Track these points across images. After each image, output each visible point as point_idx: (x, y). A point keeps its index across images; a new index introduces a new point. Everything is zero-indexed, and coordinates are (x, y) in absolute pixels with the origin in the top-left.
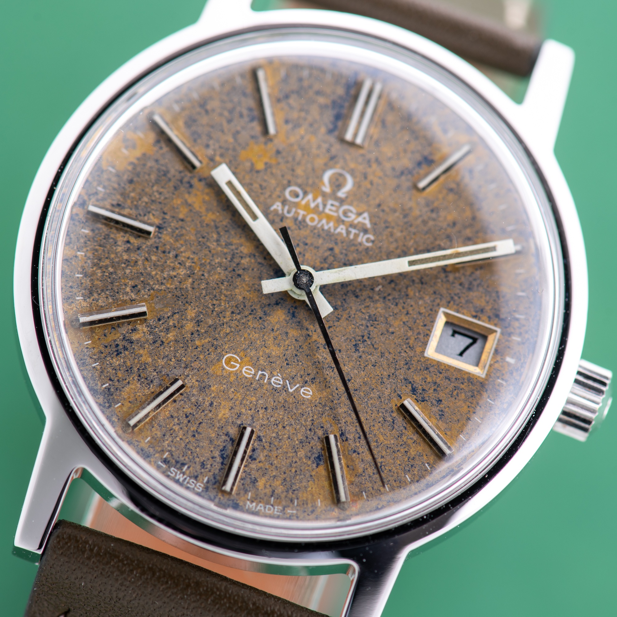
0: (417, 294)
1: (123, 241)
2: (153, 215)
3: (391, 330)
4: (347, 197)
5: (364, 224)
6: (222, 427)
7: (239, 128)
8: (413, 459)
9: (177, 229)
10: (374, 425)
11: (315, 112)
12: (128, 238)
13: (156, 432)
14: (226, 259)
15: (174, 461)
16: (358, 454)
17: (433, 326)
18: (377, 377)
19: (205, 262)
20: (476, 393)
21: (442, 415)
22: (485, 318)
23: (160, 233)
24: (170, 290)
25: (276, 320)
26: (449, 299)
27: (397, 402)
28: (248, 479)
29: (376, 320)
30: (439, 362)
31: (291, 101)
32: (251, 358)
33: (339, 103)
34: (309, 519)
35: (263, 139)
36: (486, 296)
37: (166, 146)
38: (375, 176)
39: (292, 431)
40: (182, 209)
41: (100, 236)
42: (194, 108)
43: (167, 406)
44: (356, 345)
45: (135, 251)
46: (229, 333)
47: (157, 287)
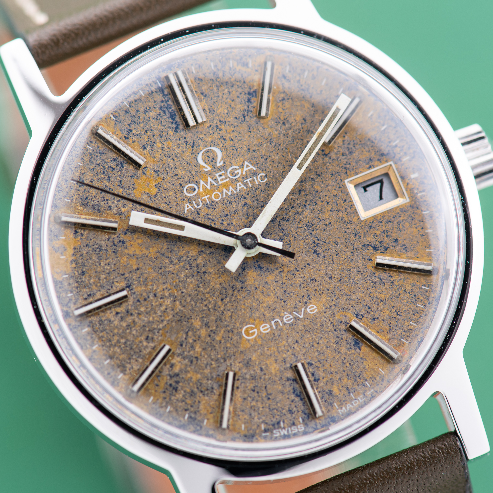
0: (323, 185)
1: (114, 316)
2: (117, 282)
3: (327, 223)
4: (224, 162)
5: (250, 170)
6: (281, 378)
7: (119, 178)
8: (412, 291)
9: (139, 277)
10: (371, 292)
11: (154, 124)
12: (115, 311)
13: (244, 417)
14: (187, 269)
15: (271, 427)
16: (378, 318)
17: (350, 197)
18: (346, 260)
19: (176, 283)
20: (413, 215)
21: (405, 248)
22: (376, 163)
23: (132, 290)
24: (171, 321)
25: (253, 281)
26: (344, 171)
27: (371, 265)
28: (326, 395)
29: (313, 225)
30: (374, 216)
31: (134, 131)
32: (259, 318)
33: (164, 105)
34: (385, 387)
35: (140, 172)
36: (365, 149)
37: (84, 230)
38: (230, 133)
39: (325, 341)
40: (131, 262)
41: (96, 325)
42: (78, 190)
43: (236, 395)
44: (315, 251)
45: (127, 315)
46: (232, 315)
47: (161, 326)
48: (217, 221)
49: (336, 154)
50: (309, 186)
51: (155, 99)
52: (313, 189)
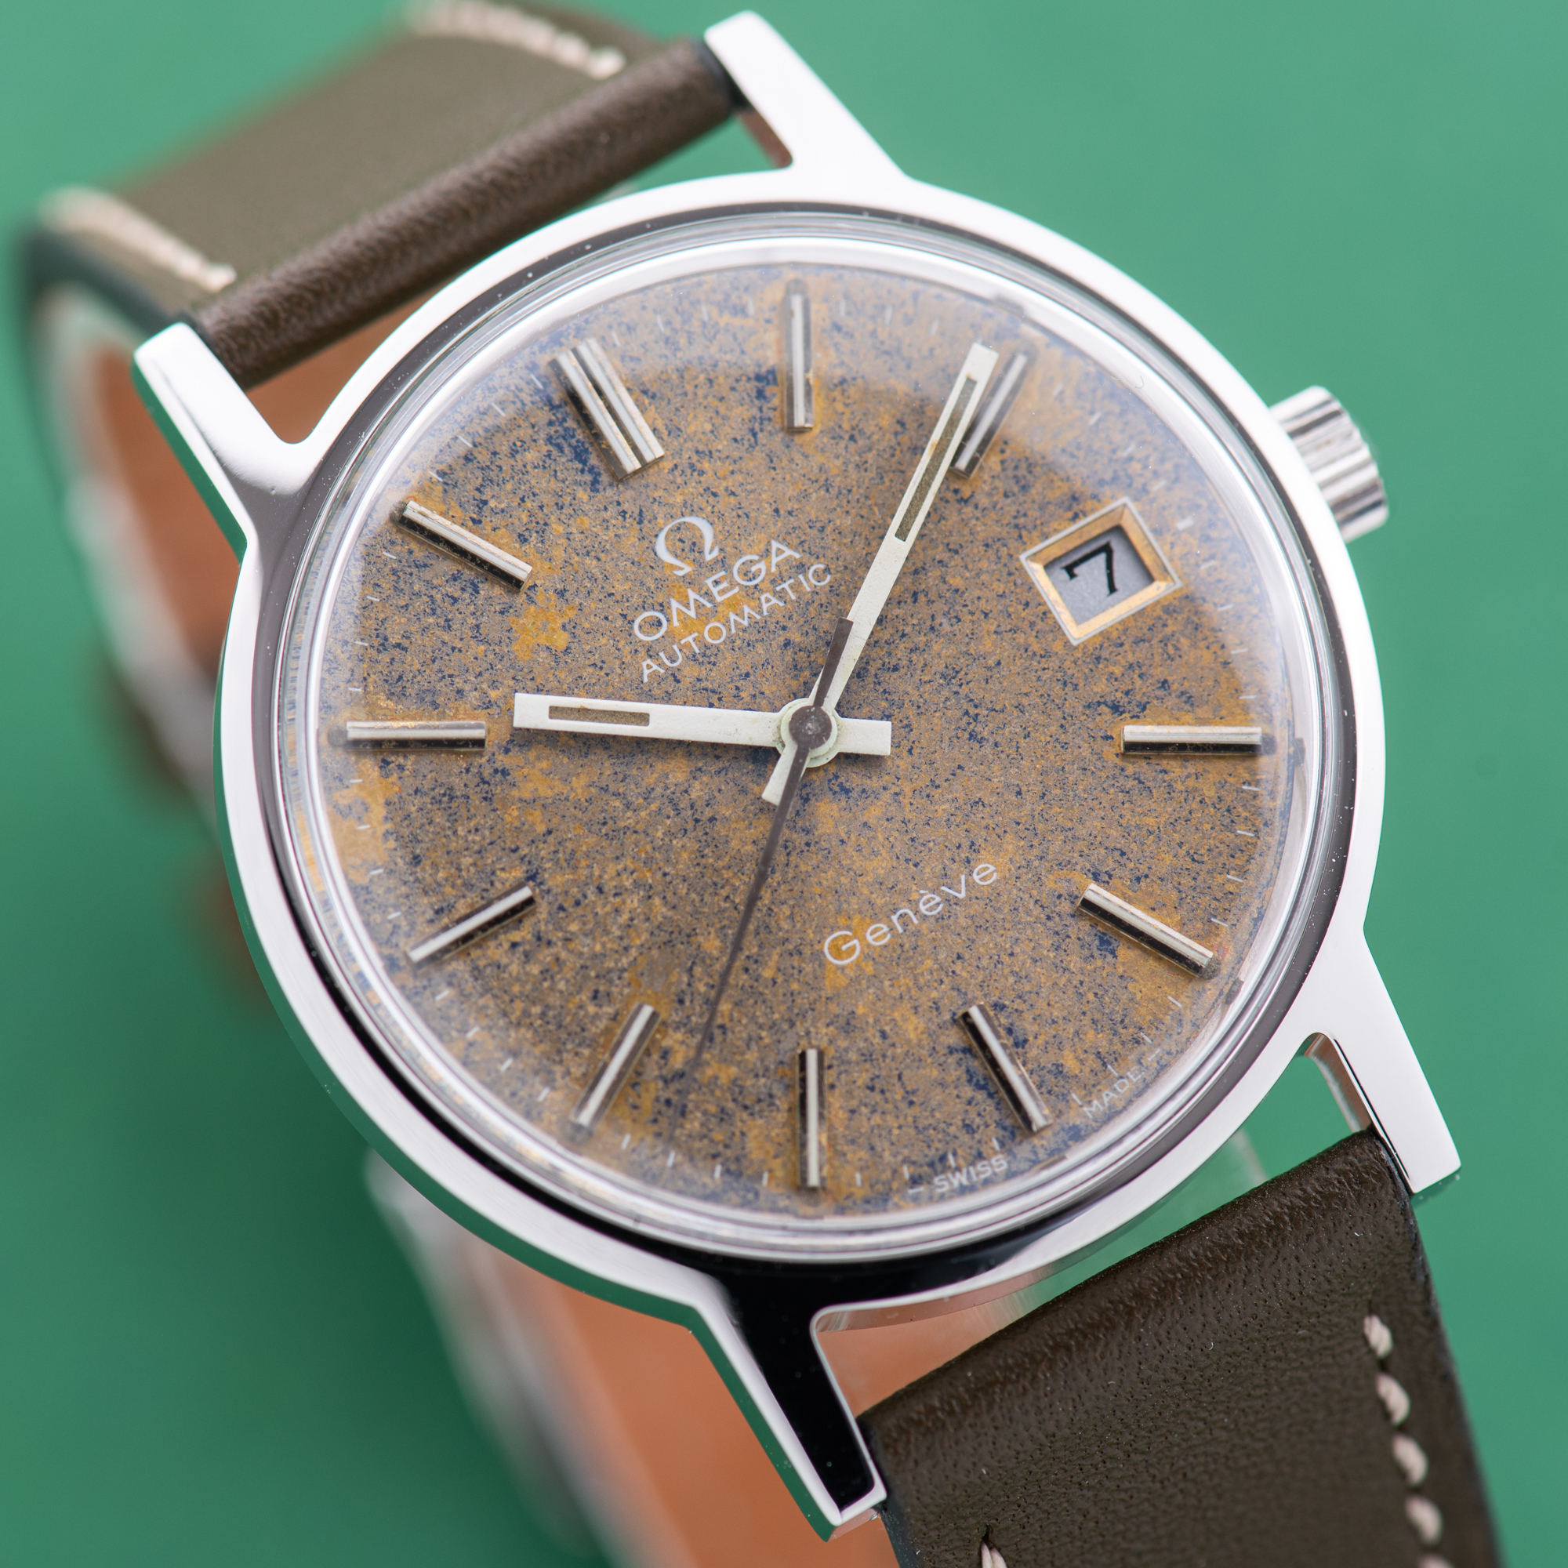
0: (968, 575)
1: (506, 952)
2: (503, 869)
3: (991, 662)
4: (721, 550)
5: (787, 559)
6: (934, 1048)
7: (471, 621)
8: (1220, 799)
9: (556, 852)
10: (1121, 816)
11: (540, 481)
12: (508, 940)
13: (858, 1156)
14: (668, 817)
15: (926, 1169)
16: (1146, 876)
17: (1038, 594)
18: (1049, 746)
19: (646, 853)
20: (1195, 619)
21: (1189, 699)
22: (1089, 504)
23: (541, 883)
24: (647, 946)
25: (831, 824)
26: (1015, 534)
27: (1114, 750)
28: (1048, 1076)
29: (957, 672)
30: (1102, 633)
31: (492, 503)
32: (860, 912)
33: (556, 432)
34: (1188, 1039)
35: (521, 598)
37: (405, 757)
38: (725, 478)
39: (1027, 947)
40: (530, 818)
41: (467, 981)
42: (377, 661)
43: (830, 1103)
44: (971, 735)
45: (539, 946)
46: (792, 913)
47: (625, 961)
48: (725, 693)
49: (989, 495)
50: (935, 579)
51: (533, 420)
52: (946, 587)
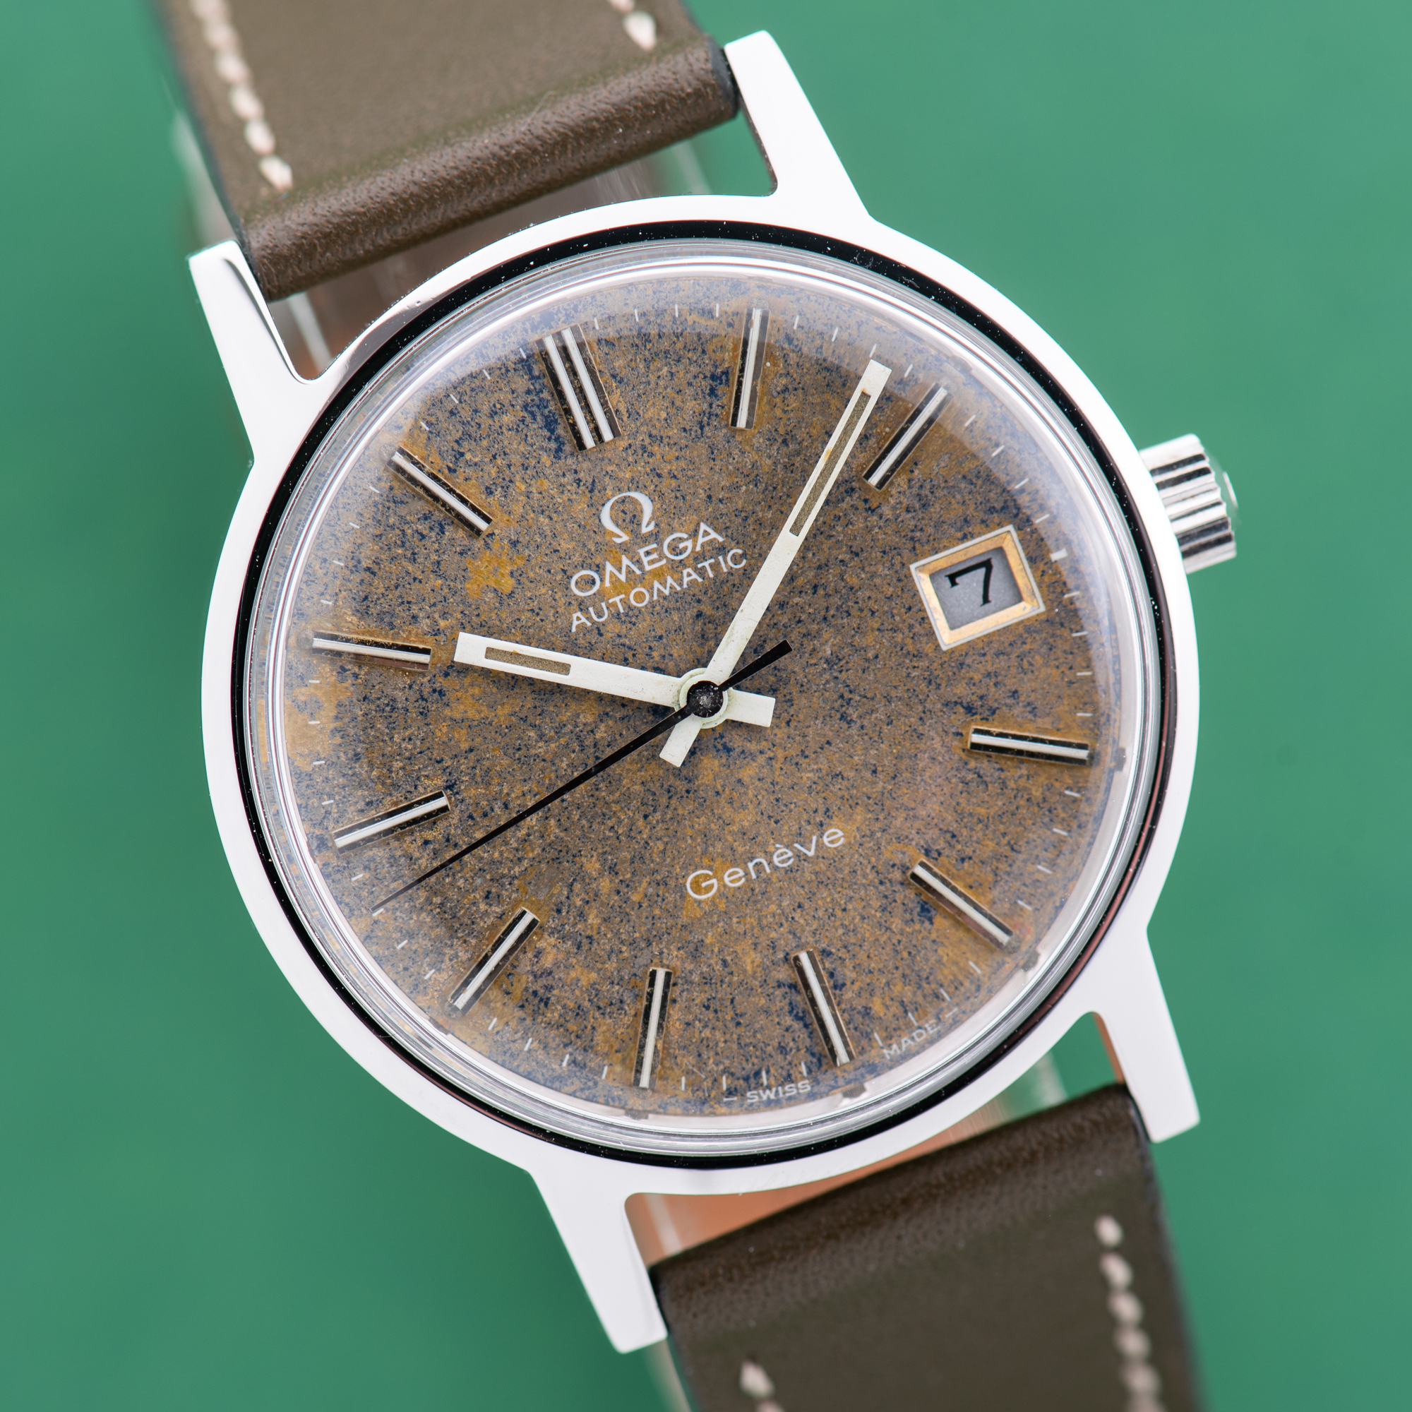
0: (863, 576)
1: (419, 847)
2: (427, 776)
3: (870, 655)
4: (657, 525)
5: (712, 541)
6: (765, 980)
7: (434, 557)
8: (1044, 800)
9: (474, 768)
10: (958, 804)
11: (512, 442)
12: (422, 838)
13: (685, 1062)
14: (574, 752)
15: (741, 1082)
16: (970, 858)
17: (921, 602)
18: (907, 735)
19: (550, 779)
20: (1051, 640)
21: (1033, 711)
22: (978, 528)
23: (457, 793)
24: (537, 860)
25: (711, 777)
26: (909, 545)
27: (961, 746)
28: (857, 1016)
29: (840, 660)
30: (969, 642)
31: (468, 456)
32: (722, 856)
33: (533, 400)
35: (479, 544)
36: (954, 497)
37: (360, 668)
38: (670, 462)
39: (860, 905)
40: (457, 736)
41: (383, 867)
42: (349, 581)
43: (670, 1014)
44: (842, 716)
45: (447, 846)
46: (665, 849)
47: (517, 870)
49: (894, 508)
50: (834, 576)
51: (513, 386)
52: (843, 584)
